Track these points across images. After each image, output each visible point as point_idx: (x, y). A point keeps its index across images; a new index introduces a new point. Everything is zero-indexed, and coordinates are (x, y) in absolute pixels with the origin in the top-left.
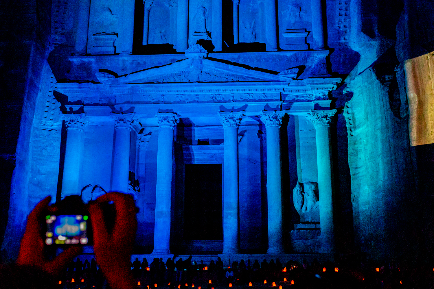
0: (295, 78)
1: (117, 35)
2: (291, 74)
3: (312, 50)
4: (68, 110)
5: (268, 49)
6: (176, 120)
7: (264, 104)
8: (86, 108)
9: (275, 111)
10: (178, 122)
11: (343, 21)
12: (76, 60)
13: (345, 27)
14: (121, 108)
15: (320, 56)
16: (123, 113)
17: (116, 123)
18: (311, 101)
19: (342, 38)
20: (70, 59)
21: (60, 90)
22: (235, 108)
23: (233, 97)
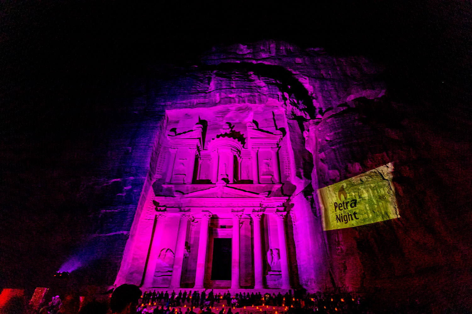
0: (267, 196)
1: (185, 175)
2: (265, 194)
3: (274, 184)
4: (159, 209)
5: (254, 183)
6: (210, 216)
7: (252, 208)
8: (167, 209)
9: (258, 212)
10: (211, 216)
11: (288, 171)
12: (165, 186)
13: (289, 174)
14: (184, 209)
15: (278, 186)
16: (185, 212)
17: (181, 216)
18: (274, 207)
19: (288, 179)
20: (163, 186)
21: (156, 200)
22: (239, 210)
23: (238, 205)
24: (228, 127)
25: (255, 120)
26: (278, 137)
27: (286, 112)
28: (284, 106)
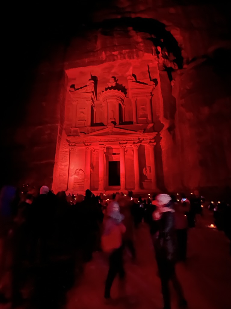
0: (143, 133)
1: (85, 120)
2: (141, 131)
3: (148, 123)
4: (71, 145)
5: (134, 123)
9: (137, 143)
10: (106, 148)
13: (159, 115)
15: (151, 125)
16: (88, 146)
17: (86, 149)
18: (148, 140)
19: (158, 119)
21: (68, 139)
22: (124, 143)
23: (123, 139)
24: (113, 81)
25: (134, 73)
26: (152, 87)
27: (158, 64)
28: (157, 59)
